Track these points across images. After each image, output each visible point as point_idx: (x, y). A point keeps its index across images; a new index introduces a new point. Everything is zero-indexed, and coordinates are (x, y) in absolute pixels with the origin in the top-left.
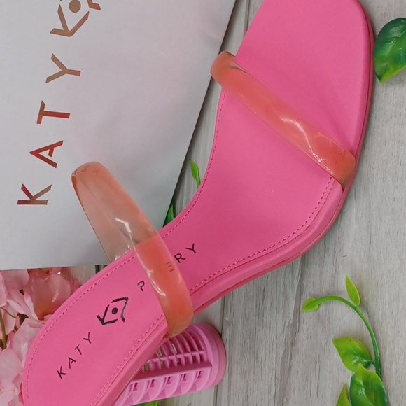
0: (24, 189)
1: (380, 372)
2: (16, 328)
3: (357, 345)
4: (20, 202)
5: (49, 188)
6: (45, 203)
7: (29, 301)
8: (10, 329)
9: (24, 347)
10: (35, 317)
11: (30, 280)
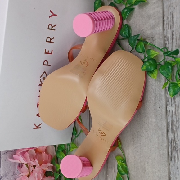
0: (35, 125)
1: (126, 164)
2: (33, 171)
3: (120, 158)
4: (34, 128)
5: (41, 124)
6: (40, 128)
7: (36, 161)
8: (31, 171)
9: (36, 174)
10: (39, 165)
11: (36, 155)
